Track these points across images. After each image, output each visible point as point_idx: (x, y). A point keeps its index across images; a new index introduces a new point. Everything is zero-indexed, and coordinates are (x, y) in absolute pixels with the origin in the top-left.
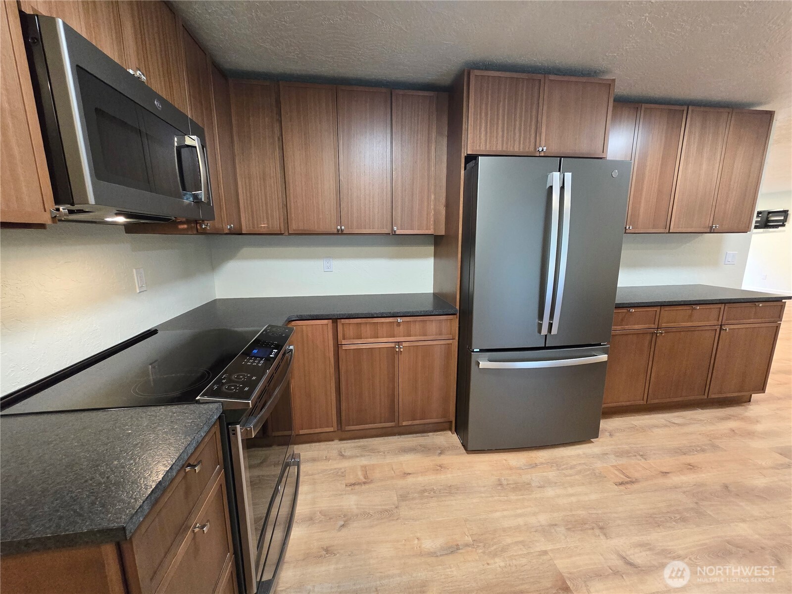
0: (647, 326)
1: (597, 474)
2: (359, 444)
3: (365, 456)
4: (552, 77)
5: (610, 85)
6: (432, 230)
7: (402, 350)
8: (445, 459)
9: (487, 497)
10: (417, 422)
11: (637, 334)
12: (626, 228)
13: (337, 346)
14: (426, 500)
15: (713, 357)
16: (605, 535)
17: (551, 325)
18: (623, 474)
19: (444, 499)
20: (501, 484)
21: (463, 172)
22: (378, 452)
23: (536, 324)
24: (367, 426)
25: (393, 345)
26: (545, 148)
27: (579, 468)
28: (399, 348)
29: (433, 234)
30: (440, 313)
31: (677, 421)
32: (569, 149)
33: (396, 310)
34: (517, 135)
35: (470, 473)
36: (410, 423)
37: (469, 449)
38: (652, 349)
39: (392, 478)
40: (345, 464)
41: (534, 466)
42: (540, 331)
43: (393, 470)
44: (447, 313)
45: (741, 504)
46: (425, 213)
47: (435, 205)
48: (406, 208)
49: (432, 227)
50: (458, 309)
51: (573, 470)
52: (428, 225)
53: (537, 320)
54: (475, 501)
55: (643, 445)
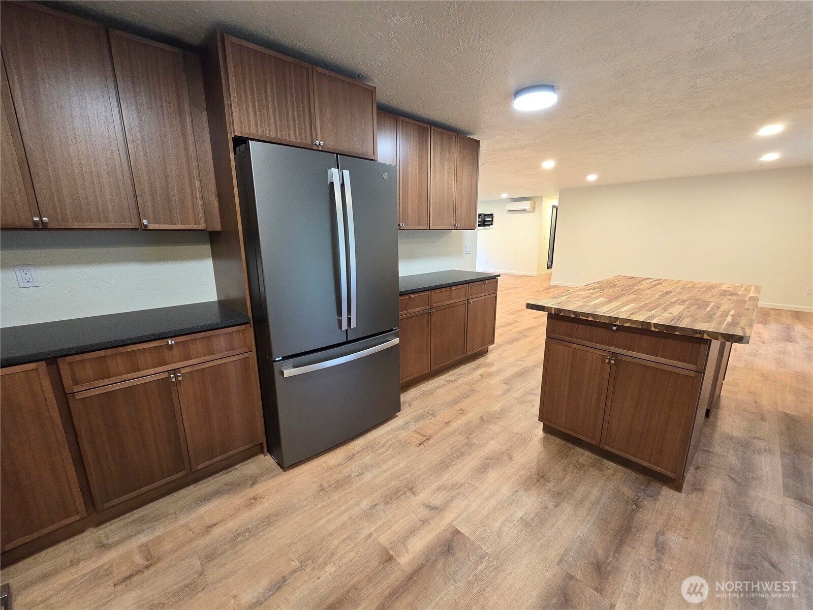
0: (422, 308)
1: (403, 443)
2: (132, 518)
3: (143, 530)
4: (320, 69)
5: (372, 91)
6: (203, 224)
7: (180, 378)
8: (259, 489)
9: (310, 509)
10: (219, 458)
11: (418, 315)
12: (399, 225)
13: (64, 397)
14: (240, 546)
15: (466, 325)
16: (414, 493)
17: (349, 320)
18: (422, 435)
19: (262, 534)
20: (322, 489)
21: (232, 156)
22: (165, 516)
23: (337, 321)
24: (144, 489)
25: (165, 375)
26: (322, 142)
27: (389, 443)
28: (176, 377)
29: (205, 230)
30: (228, 325)
31: (451, 378)
32: (344, 146)
33: (164, 329)
34: (291, 123)
35: (289, 491)
36: (207, 463)
37: (285, 466)
38: (430, 326)
39: (191, 540)
40: (111, 555)
41: (351, 457)
42: (340, 327)
43: (190, 530)
44: (237, 323)
45: (490, 427)
46: (189, 204)
47: (202, 194)
48: (158, 196)
49: (202, 221)
50: (251, 317)
51: (384, 448)
52: (197, 218)
53: (336, 317)
54: (297, 519)
55: (432, 406)
